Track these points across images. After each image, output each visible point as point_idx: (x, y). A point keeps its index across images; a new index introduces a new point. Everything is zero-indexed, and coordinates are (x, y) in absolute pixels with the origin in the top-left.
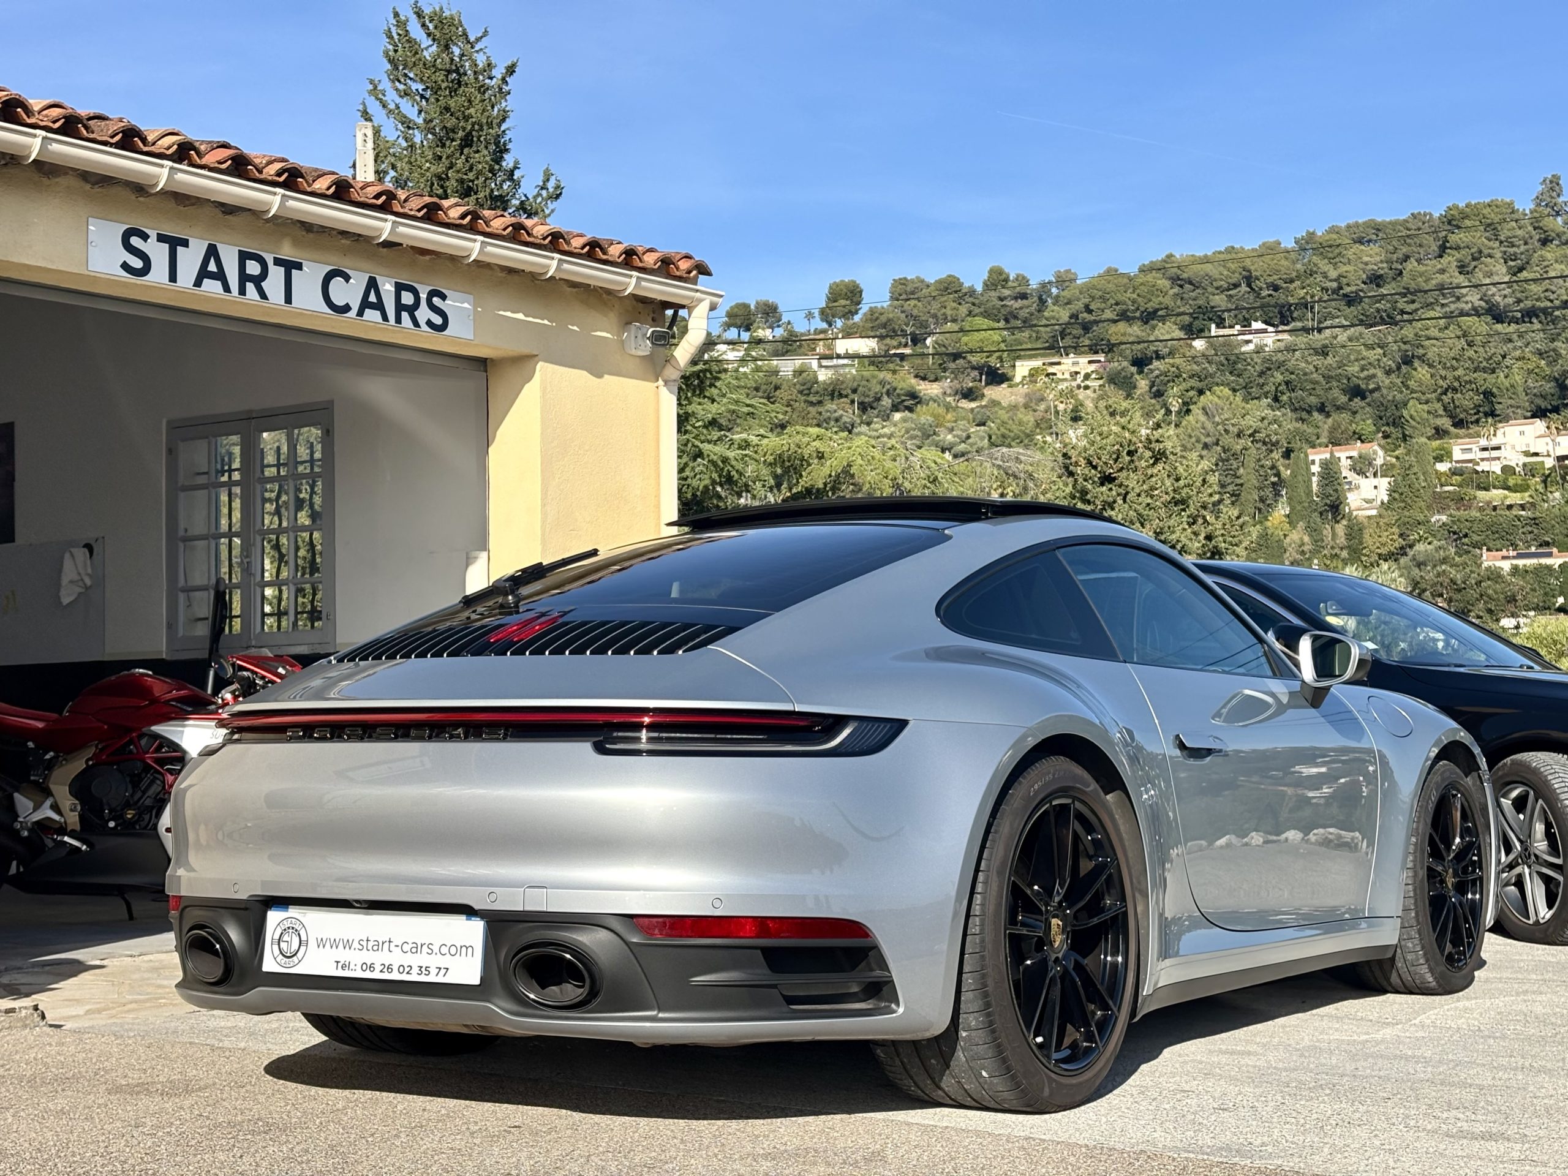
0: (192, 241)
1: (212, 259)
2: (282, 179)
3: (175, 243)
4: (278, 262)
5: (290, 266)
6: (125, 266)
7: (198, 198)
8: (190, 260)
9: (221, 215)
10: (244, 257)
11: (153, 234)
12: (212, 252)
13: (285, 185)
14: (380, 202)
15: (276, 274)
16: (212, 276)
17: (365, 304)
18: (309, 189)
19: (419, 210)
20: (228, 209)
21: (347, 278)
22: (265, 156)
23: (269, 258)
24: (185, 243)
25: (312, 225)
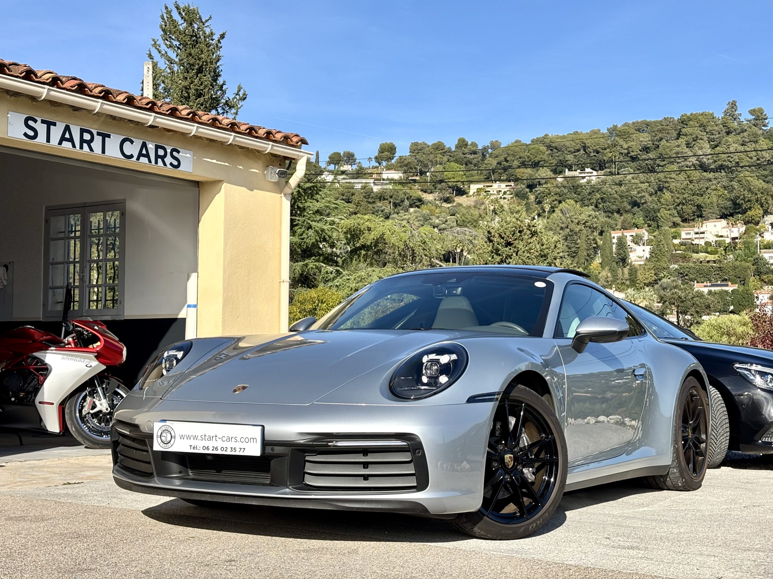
0: (58, 123)
1: (67, 132)
2: (101, 95)
3: (49, 124)
4: (99, 134)
5: (104, 136)
6: (26, 135)
7: (61, 103)
8: (57, 132)
9: (72, 111)
10: (82, 131)
11: (39, 120)
12: (67, 128)
13: (103, 98)
14: (148, 106)
15: (98, 140)
16: (67, 140)
17: (140, 155)
18: (114, 100)
19: (167, 111)
20: (76, 109)
21: (132, 142)
22: (94, 84)
23: (95, 132)
24: (54, 124)
25: (115, 117)
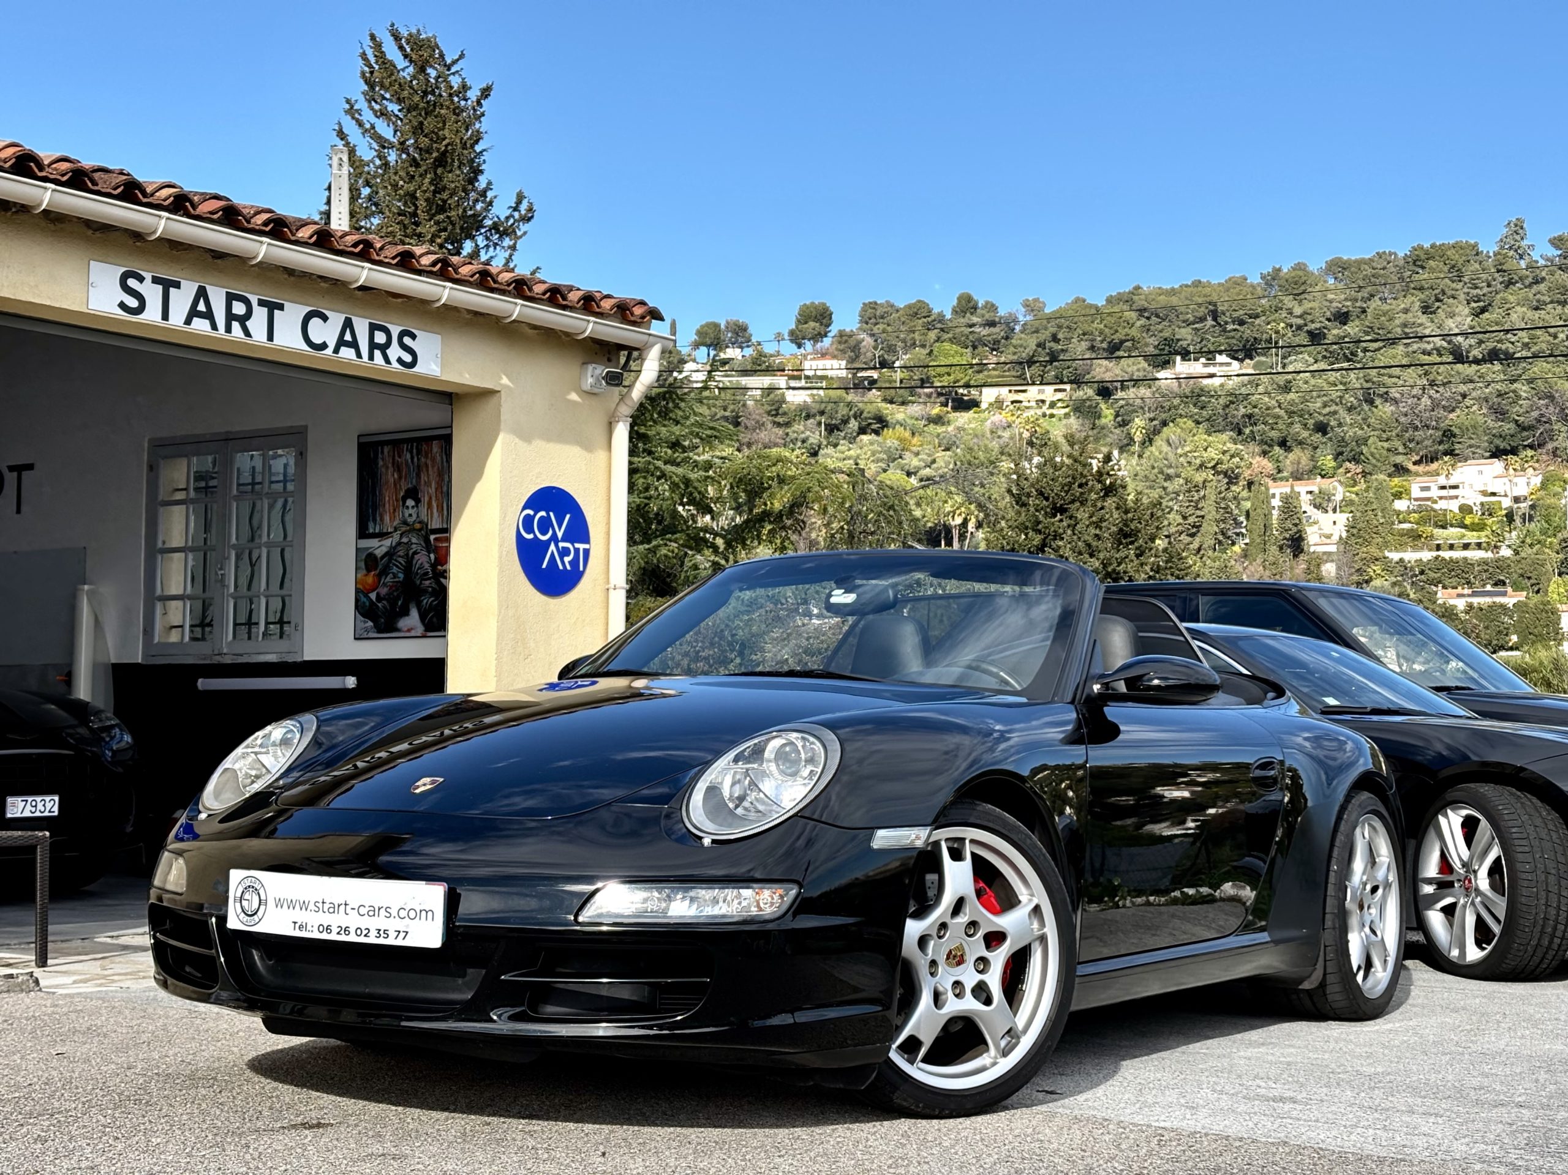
0: (184, 283)
1: (202, 300)
2: (268, 229)
3: (168, 285)
4: (261, 303)
5: (272, 307)
6: (122, 306)
7: (188, 245)
8: (182, 300)
9: (210, 260)
10: (231, 298)
11: (148, 276)
12: (202, 293)
13: (270, 234)
14: (357, 250)
15: (260, 314)
16: (201, 315)
17: (341, 343)
18: (293, 238)
19: (393, 258)
20: (217, 255)
21: (325, 318)
22: (252, 207)
23: (254, 300)
24: (177, 285)
25: (293, 270)
